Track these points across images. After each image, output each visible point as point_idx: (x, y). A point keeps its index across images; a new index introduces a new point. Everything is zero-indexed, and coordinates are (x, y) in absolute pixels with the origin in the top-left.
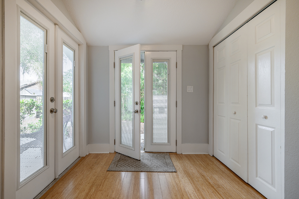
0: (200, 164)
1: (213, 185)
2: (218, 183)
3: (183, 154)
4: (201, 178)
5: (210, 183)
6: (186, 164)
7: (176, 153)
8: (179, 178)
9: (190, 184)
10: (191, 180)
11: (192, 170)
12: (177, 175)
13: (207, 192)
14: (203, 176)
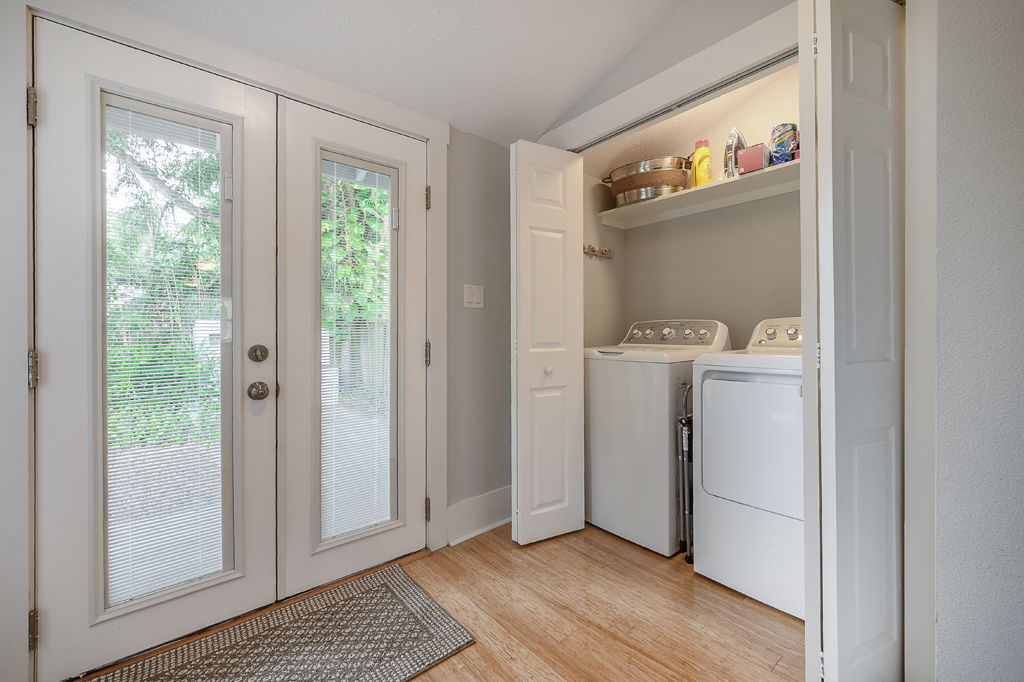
0: (530, 564)
1: (612, 630)
2: (618, 612)
3: (452, 544)
4: (564, 620)
5: (599, 627)
6: (490, 587)
7: (425, 552)
8: (500, 667)
9: (552, 671)
10: (543, 650)
11: (519, 600)
12: (487, 656)
13: (616, 671)
14: (566, 608)
